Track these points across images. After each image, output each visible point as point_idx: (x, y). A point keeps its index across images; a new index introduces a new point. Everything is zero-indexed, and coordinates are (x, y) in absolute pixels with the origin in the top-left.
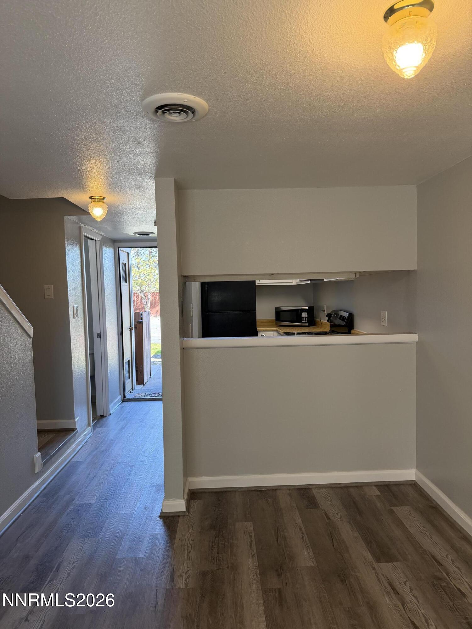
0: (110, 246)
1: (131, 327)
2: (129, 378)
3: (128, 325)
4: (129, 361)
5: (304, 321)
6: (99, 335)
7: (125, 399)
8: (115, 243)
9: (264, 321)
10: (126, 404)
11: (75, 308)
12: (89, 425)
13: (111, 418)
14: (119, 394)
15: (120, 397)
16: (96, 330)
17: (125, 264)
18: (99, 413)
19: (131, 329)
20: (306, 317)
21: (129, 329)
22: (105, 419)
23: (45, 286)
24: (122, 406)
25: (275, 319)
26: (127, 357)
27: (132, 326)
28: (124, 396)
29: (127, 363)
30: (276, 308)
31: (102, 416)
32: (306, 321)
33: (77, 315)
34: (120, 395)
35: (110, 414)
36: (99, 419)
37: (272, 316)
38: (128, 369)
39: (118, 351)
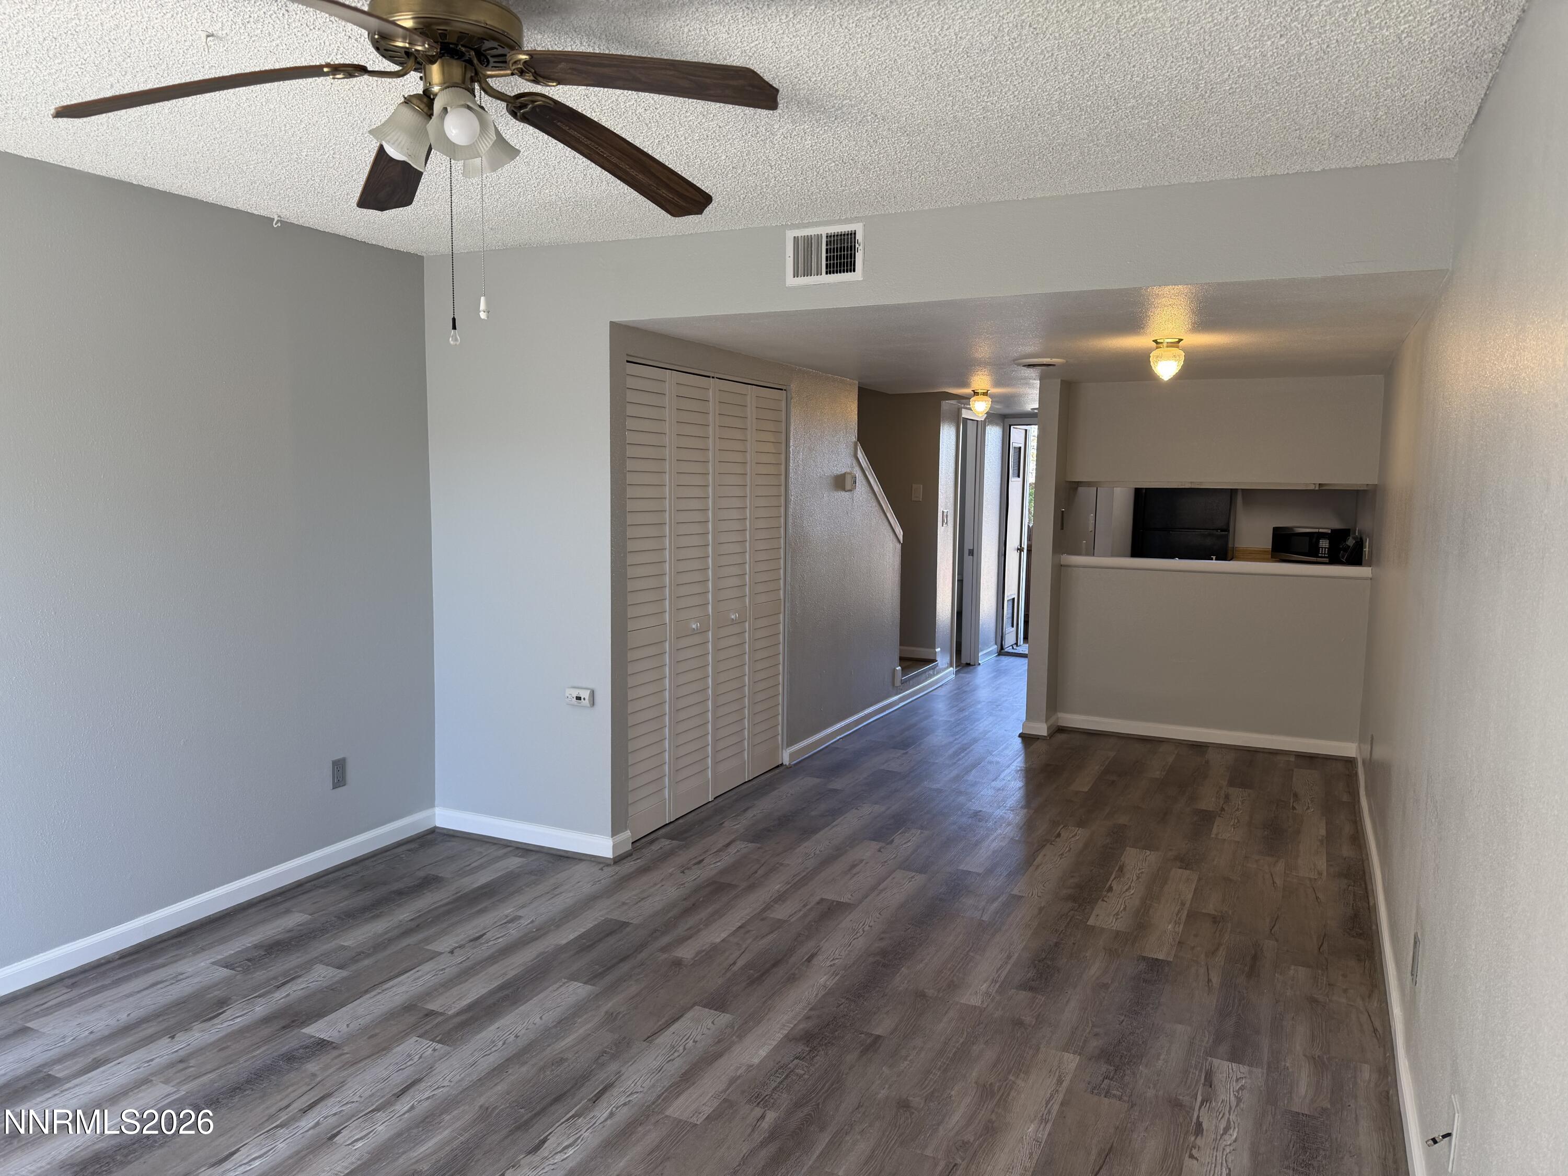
0: (997, 424)
1: (1021, 546)
2: (1013, 626)
3: (1017, 544)
4: (1014, 599)
5: (1322, 554)
6: (971, 553)
7: (1002, 652)
8: (1006, 419)
9: (1255, 551)
10: (1003, 658)
11: (945, 514)
12: (951, 665)
13: (980, 668)
14: (994, 642)
15: (994, 648)
16: (968, 546)
17: (1020, 448)
18: (964, 660)
19: (1020, 550)
20: (1325, 548)
21: (1018, 549)
22: (971, 667)
23: (913, 485)
24: (998, 658)
25: (1271, 547)
26: (1011, 591)
27: (1023, 546)
28: (1002, 648)
29: (1011, 603)
30: (1274, 528)
31: (968, 665)
32: (1325, 554)
33: (947, 522)
34: (996, 644)
35: (979, 664)
36: (963, 667)
37: (1267, 543)
38: (1010, 611)
39: (996, 580)
